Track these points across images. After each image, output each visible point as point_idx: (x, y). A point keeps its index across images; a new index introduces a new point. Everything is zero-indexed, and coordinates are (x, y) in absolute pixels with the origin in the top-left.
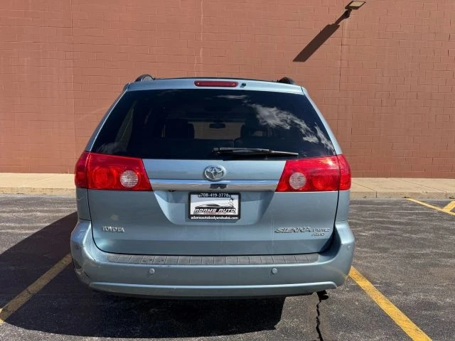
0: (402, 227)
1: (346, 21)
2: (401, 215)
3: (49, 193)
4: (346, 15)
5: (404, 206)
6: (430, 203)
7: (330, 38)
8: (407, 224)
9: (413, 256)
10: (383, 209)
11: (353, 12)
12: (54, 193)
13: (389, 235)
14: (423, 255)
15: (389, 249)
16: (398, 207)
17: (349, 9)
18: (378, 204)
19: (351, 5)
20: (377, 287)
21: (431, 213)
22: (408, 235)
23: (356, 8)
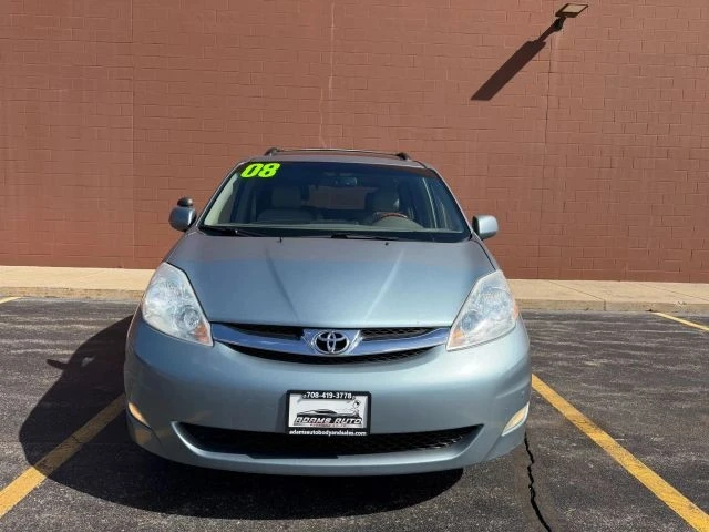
0: (650, 354)
1: (557, 35)
2: (648, 337)
3: (94, 297)
4: (557, 26)
5: (650, 323)
6: (691, 320)
7: (530, 62)
8: (657, 350)
9: (672, 398)
10: (619, 328)
11: (568, 22)
12: (102, 297)
13: (631, 365)
14: (689, 395)
15: (632, 386)
16: (641, 324)
17: (562, 16)
18: (609, 320)
19: (566, 10)
20: (620, 443)
21: (695, 335)
22: (660, 366)
23: (573, 15)
